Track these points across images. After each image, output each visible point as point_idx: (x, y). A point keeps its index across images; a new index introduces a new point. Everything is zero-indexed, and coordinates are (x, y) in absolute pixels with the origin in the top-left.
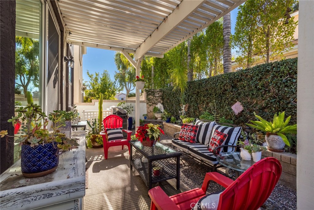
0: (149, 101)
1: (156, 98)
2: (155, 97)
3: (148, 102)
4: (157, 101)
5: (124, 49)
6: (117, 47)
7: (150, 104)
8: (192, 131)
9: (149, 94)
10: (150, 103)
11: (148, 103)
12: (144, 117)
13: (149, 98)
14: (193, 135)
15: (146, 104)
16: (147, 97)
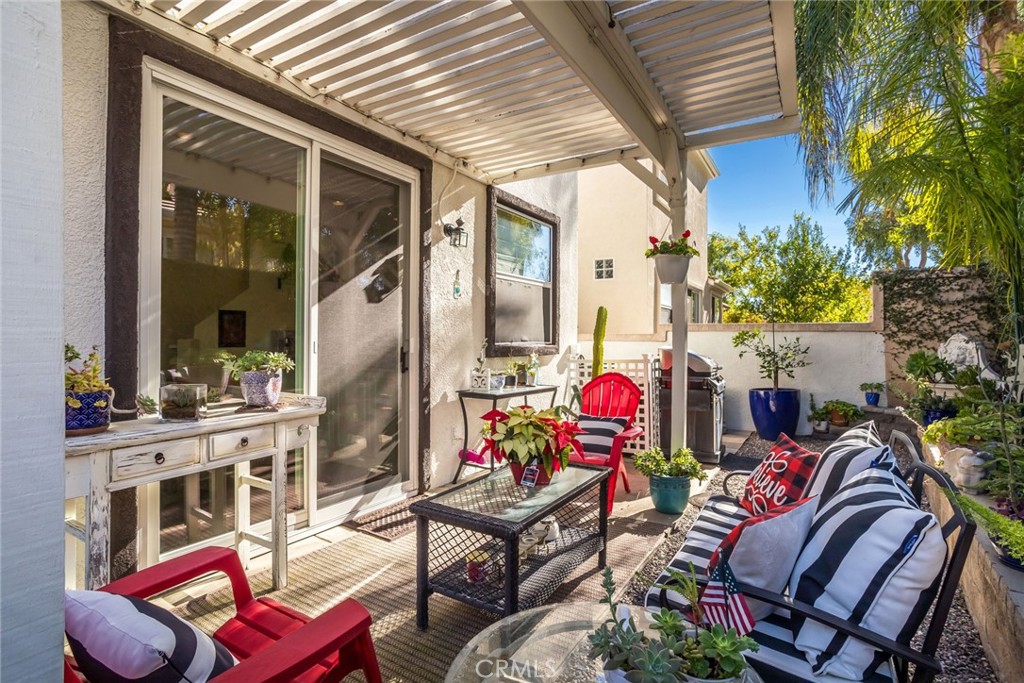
0: (898, 323)
1: (945, 309)
2: (941, 304)
3: (895, 329)
4: (955, 323)
5: (622, 151)
6: (601, 154)
7: (907, 338)
8: (781, 475)
9: (901, 295)
10: (909, 332)
11: (891, 336)
12: (867, 394)
13: (901, 313)
14: (779, 499)
15: (879, 339)
16: (886, 305)
